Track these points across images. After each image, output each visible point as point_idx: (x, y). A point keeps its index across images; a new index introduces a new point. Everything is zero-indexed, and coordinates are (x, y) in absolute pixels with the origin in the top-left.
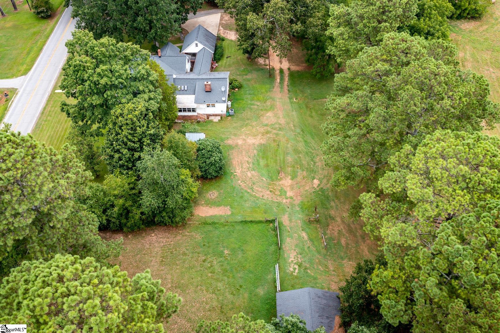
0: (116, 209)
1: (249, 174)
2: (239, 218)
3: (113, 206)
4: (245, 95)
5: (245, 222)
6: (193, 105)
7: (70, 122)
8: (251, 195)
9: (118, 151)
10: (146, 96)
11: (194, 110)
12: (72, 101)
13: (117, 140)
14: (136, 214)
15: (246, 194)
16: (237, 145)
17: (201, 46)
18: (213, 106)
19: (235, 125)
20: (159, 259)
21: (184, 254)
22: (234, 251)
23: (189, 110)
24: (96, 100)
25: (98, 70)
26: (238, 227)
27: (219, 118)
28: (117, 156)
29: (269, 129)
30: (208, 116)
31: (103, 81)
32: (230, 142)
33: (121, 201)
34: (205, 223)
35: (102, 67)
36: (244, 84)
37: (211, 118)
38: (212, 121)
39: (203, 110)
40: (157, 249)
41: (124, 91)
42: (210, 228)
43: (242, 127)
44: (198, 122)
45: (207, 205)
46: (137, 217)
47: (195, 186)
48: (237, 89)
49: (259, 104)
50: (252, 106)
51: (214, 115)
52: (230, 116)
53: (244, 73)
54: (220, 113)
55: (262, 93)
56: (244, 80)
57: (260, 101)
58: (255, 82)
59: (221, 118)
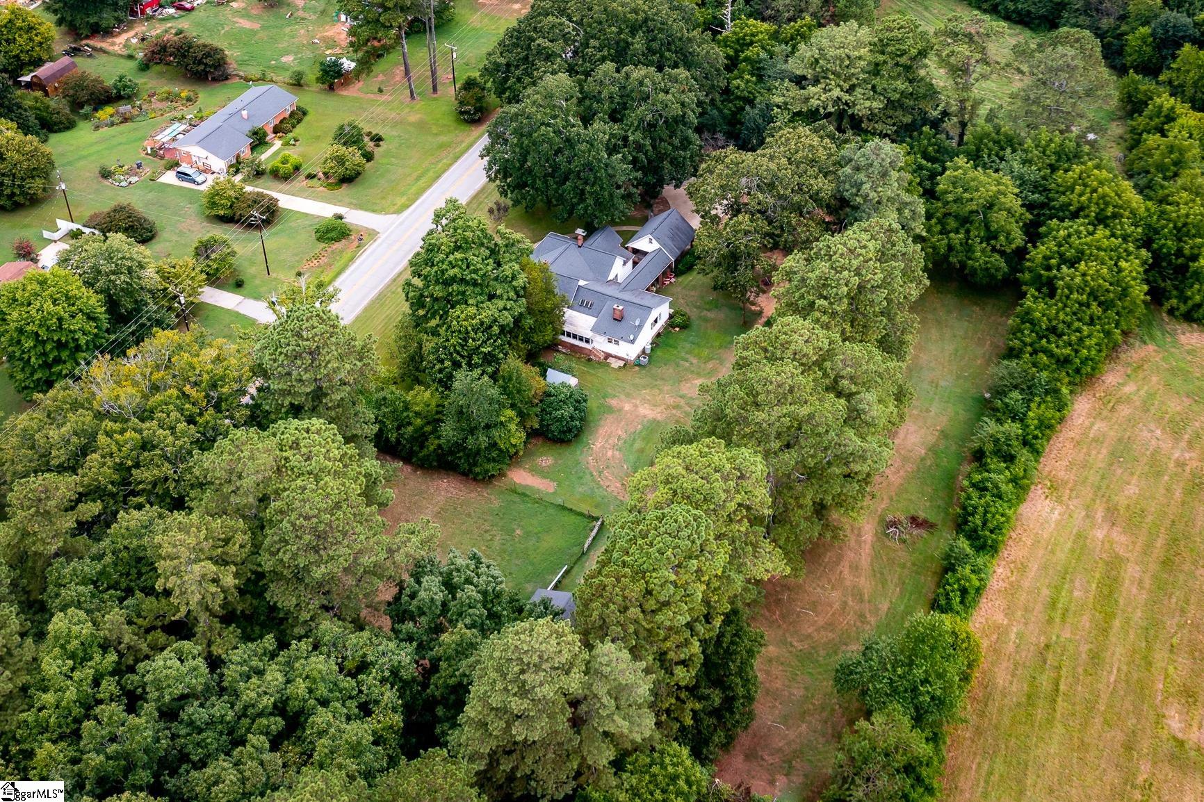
0: (410, 429)
1: (610, 453)
2: (560, 501)
3: (410, 424)
4: (684, 342)
5: (563, 508)
6: (587, 334)
7: (406, 308)
8: (594, 480)
9: (442, 361)
10: (501, 304)
11: (587, 341)
12: (417, 282)
13: (445, 348)
14: (432, 444)
15: (588, 476)
16: (620, 410)
17: (655, 246)
18: (617, 343)
19: (637, 381)
20: (437, 509)
21: (469, 515)
22: (528, 534)
23: (581, 339)
24: (438, 291)
25: (451, 258)
26: (551, 511)
27: (622, 363)
28: (438, 366)
29: (682, 402)
30: (608, 356)
31: (451, 272)
32: (613, 402)
33: (419, 421)
34: (514, 491)
35: (458, 255)
36: (695, 322)
37: (610, 360)
38: (608, 365)
39: (601, 344)
40: (440, 499)
41: (478, 290)
42: (516, 498)
43: (644, 387)
44: (590, 360)
45: (531, 471)
46: (432, 448)
47: (517, 437)
48: (677, 329)
49: (695, 361)
50: (682, 362)
51: (616, 357)
52: (639, 365)
53: (707, 306)
54: (624, 356)
55: (712, 346)
56: (700, 317)
57: (700, 358)
58: (714, 327)
59: (625, 365)
